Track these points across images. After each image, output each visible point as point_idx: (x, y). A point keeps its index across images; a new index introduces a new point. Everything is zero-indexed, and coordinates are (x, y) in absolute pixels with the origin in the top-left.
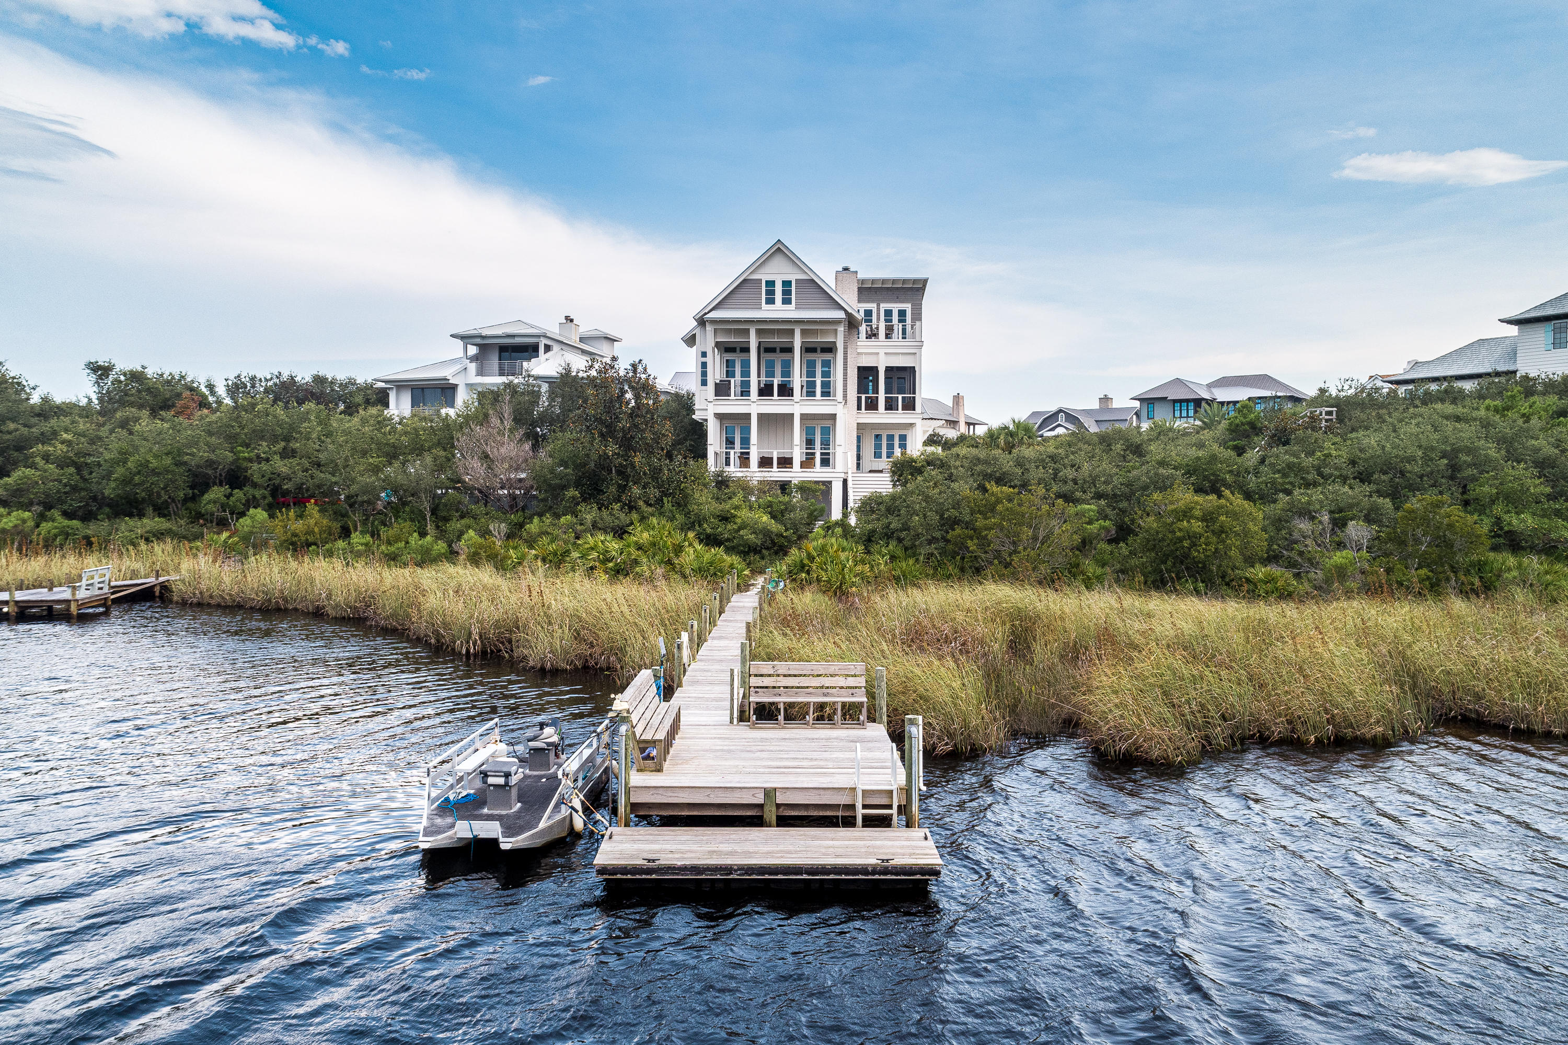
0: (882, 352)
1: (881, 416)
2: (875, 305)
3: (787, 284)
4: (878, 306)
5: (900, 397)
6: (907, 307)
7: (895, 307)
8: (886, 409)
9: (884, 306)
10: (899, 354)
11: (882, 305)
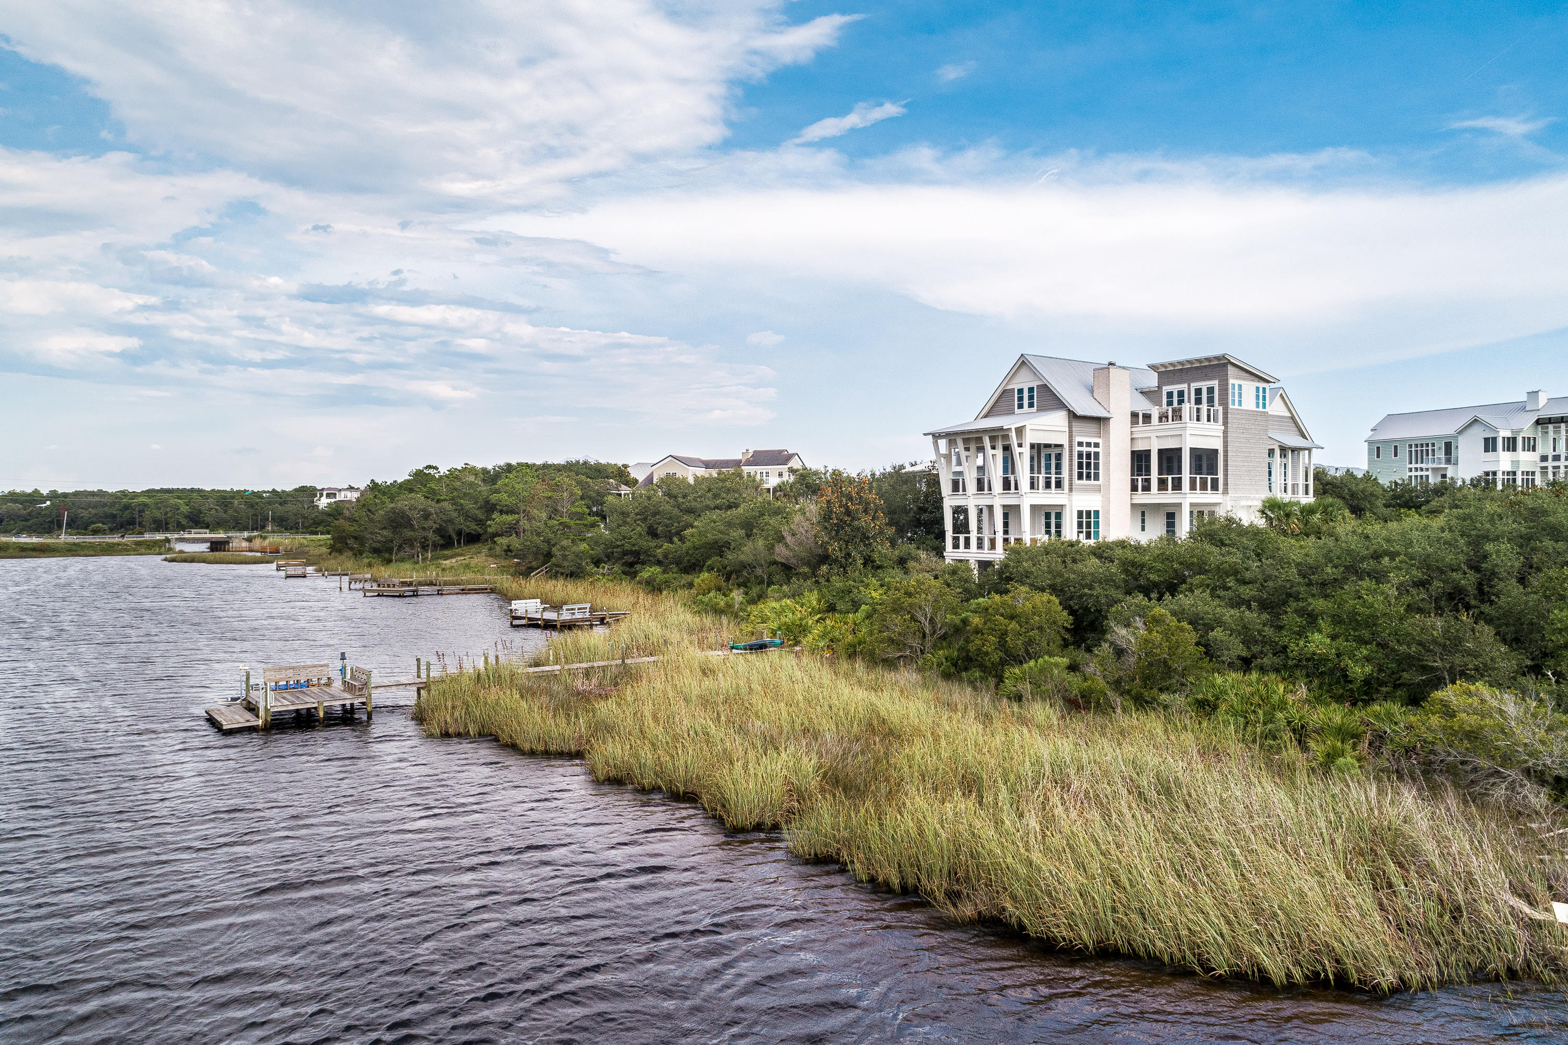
0: (1153, 435)
1: (1155, 497)
2: (1186, 385)
3: (1031, 390)
4: (1189, 385)
5: (1170, 477)
6: (1215, 383)
7: (1204, 385)
8: (1159, 489)
9: (1195, 385)
10: (1168, 436)
11: (1192, 385)
